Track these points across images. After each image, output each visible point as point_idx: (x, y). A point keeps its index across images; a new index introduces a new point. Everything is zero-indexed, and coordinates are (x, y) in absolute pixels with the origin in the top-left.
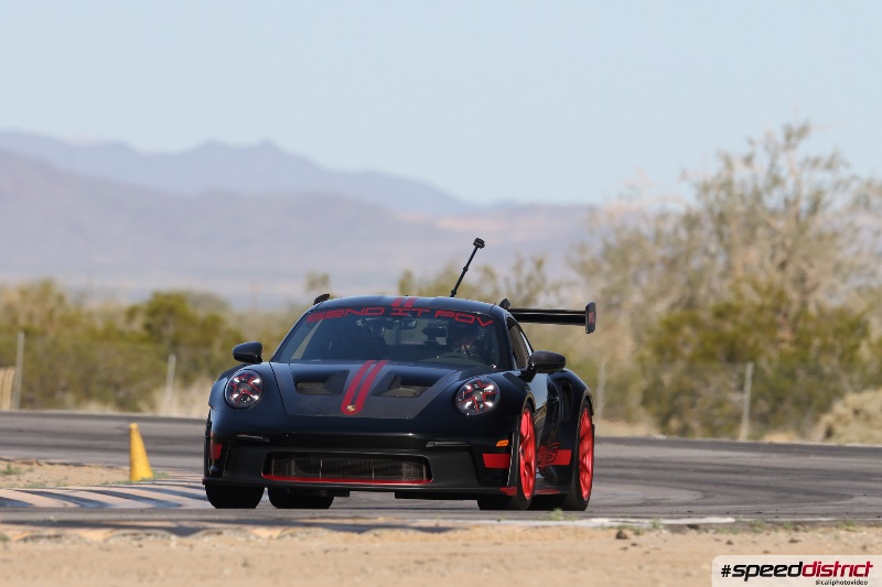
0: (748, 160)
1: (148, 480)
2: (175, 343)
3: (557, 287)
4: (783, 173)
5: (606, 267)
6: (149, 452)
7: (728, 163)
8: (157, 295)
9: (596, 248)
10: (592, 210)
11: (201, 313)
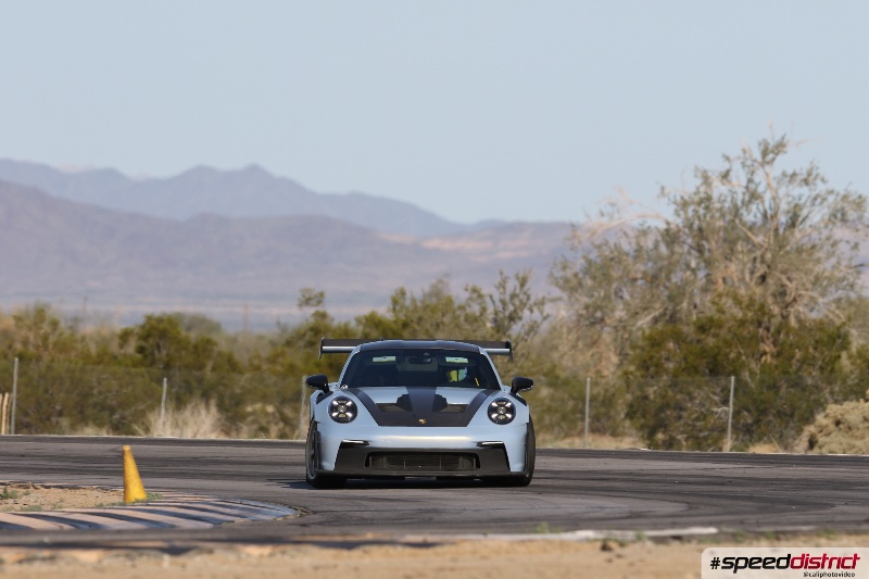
0: (725, 176)
1: (142, 501)
2: (168, 366)
3: (541, 303)
4: (761, 189)
5: (589, 282)
6: (142, 474)
7: (706, 180)
8: (149, 318)
9: (579, 264)
10: (573, 227)
11: (193, 336)
